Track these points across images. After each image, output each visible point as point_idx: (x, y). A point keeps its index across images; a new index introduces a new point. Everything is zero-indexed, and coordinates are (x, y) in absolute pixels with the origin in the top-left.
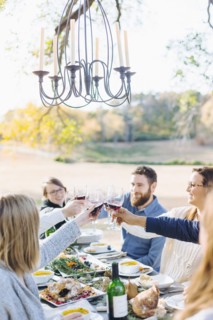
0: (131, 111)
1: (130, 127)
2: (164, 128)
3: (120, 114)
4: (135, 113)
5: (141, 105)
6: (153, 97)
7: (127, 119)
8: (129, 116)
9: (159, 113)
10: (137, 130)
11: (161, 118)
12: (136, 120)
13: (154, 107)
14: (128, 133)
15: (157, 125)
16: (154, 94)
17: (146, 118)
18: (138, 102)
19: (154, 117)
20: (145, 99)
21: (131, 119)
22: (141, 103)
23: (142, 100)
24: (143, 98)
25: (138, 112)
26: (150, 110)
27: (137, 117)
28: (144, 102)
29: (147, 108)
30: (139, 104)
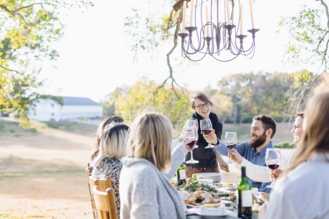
0: (240, 92)
1: (239, 108)
2: (274, 110)
3: (228, 95)
4: (244, 94)
5: (250, 85)
6: (264, 77)
7: (235, 99)
8: (239, 97)
9: (268, 94)
10: (245, 111)
11: (270, 100)
12: (245, 100)
13: (263, 88)
14: (236, 114)
15: (267, 106)
16: (264, 74)
17: (255, 98)
18: (248, 82)
19: (264, 97)
20: (255, 80)
21: (239, 100)
22: (250, 83)
23: (251, 80)
24: (253, 78)
25: (247, 93)
26: (260, 91)
27: (246, 98)
28: (253, 82)
29: (257, 89)
30: (248, 85)
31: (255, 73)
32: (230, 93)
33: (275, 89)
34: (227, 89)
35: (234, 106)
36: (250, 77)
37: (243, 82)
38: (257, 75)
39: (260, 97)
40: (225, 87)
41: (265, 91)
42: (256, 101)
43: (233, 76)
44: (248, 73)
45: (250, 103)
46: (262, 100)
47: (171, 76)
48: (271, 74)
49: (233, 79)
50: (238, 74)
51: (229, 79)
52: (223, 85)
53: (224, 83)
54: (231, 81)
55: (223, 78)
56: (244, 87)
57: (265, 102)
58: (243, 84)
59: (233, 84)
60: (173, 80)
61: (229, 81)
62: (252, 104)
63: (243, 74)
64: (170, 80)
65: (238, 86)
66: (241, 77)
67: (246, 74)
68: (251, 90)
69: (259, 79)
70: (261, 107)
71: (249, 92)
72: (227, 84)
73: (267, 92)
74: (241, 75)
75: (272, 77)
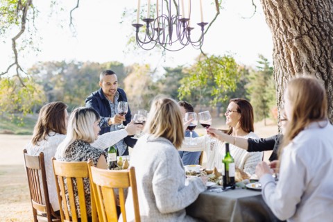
0: (51, 80)
1: (51, 97)
3: (40, 83)
4: (56, 82)
5: (62, 73)
6: (76, 66)
7: (47, 87)
8: (51, 86)
9: (80, 83)
11: (82, 90)
12: (56, 89)
13: (76, 77)
15: (79, 95)
16: (76, 63)
17: (67, 87)
18: (60, 71)
19: (76, 87)
20: (67, 68)
21: (51, 89)
22: (62, 71)
23: (63, 69)
24: (65, 67)
25: (59, 82)
26: (72, 80)
27: (58, 86)
28: (65, 71)
29: (69, 77)
30: (59, 74)
31: (67, 62)
32: (41, 81)
33: (87, 78)
34: (39, 77)
35: (46, 95)
36: (62, 65)
37: (55, 70)
38: (69, 64)
39: (73, 86)
40: (35, 75)
41: (77, 80)
42: (69, 90)
43: (45, 64)
44: (60, 61)
45: (62, 93)
46: (74, 89)
47: (16, 62)
48: (83, 63)
49: (45, 67)
50: (50, 62)
51: (40, 67)
52: (35, 73)
53: (35, 71)
54: (42, 69)
55: (34, 66)
56: (56, 75)
57: (78, 91)
58: (55, 73)
59: (45, 72)
60: (18, 67)
61: (40, 69)
62: (64, 92)
63: (55, 62)
64: (15, 66)
65: (50, 75)
66: (53, 66)
67: (58, 62)
68: (62, 79)
69: (72, 68)
70: (74, 97)
71: (61, 81)
72: (38, 72)
73: (79, 81)
74: (53, 63)
75: (84, 67)
